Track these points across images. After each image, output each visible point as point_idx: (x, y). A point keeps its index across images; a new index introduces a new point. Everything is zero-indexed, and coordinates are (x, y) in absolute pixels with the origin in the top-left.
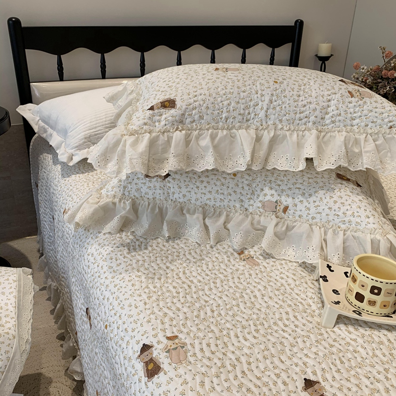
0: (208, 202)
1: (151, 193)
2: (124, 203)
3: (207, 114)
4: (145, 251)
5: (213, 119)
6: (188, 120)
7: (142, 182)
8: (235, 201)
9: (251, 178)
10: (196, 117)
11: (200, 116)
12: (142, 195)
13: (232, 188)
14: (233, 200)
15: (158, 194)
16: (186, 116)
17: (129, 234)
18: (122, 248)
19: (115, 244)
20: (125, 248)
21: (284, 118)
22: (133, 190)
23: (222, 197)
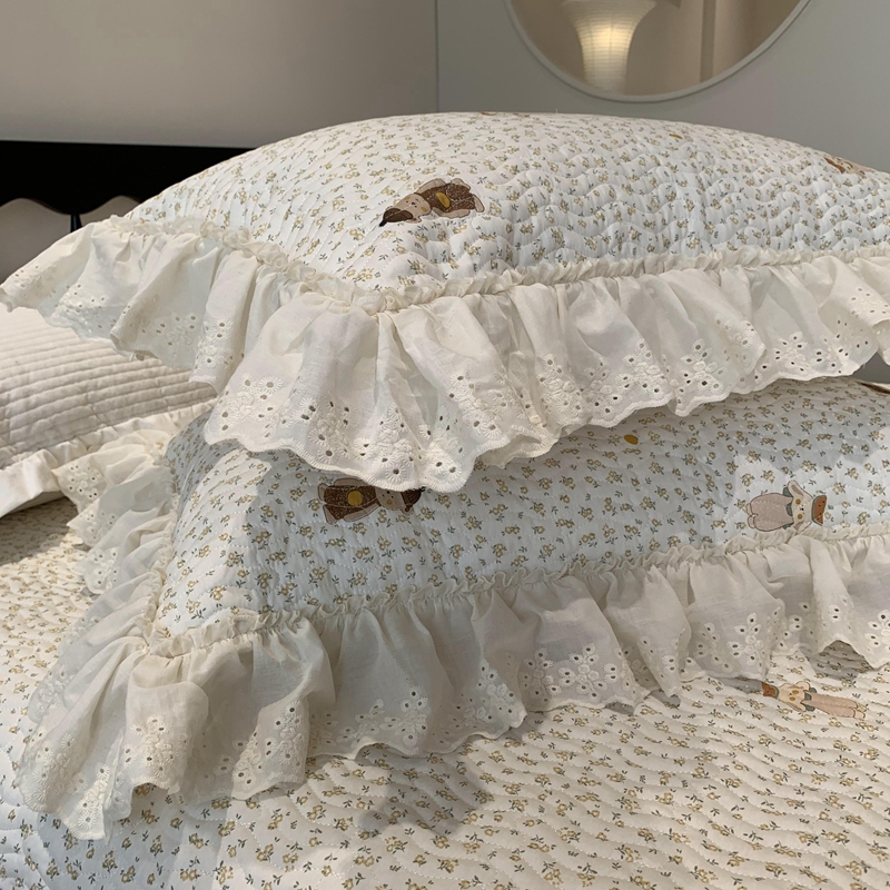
13: (649, 481)
15: (402, 569)
20: (406, 826)
21: (747, 231)
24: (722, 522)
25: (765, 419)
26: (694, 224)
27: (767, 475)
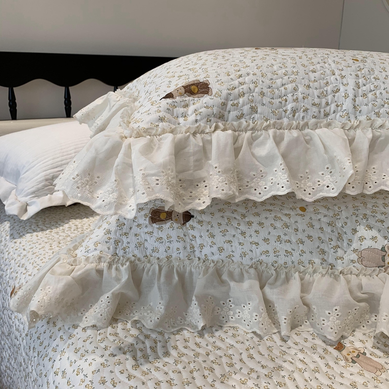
0: (263, 257)
1: (162, 249)
2: (117, 269)
3: (263, 105)
4: (166, 359)
5: (273, 112)
6: (233, 114)
7: (146, 230)
8: (311, 253)
9: (331, 213)
10: (246, 109)
11: (252, 108)
12: (148, 254)
13: (304, 231)
14: (307, 252)
15: (175, 250)
16: (229, 106)
17: (129, 325)
18: (121, 357)
19: (106, 349)
20: (128, 356)
21: (382, 111)
22: (132, 246)
23: (288, 247)
24: (342, 258)
25: (384, 209)
26: (347, 105)
27: (374, 238)
